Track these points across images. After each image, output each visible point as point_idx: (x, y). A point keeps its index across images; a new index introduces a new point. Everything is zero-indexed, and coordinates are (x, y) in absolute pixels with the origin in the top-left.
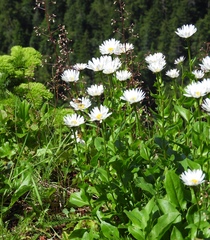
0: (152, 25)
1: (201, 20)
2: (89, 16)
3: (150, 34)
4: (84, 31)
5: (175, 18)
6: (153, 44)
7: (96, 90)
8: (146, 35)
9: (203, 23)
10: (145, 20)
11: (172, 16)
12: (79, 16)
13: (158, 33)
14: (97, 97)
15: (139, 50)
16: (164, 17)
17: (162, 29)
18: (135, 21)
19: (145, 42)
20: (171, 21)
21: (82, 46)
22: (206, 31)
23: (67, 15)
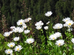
0: (41, 5)
1: (58, 2)
2: (18, 4)
3: (41, 8)
4: (17, 9)
5: (49, 2)
6: (42, 12)
7: (17, 39)
8: (39, 9)
9: (59, 3)
10: (38, 3)
11: (48, 1)
12: (15, 4)
13: (43, 8)
14: (17, 41)
15: (37, 14)
16: (45, 2)
17: (45, 6)
18: (35, 4)
19: (39, 11)
20: (47, 3)
21: (17, 14)
22: (60, 5)
23: (11, 4)
